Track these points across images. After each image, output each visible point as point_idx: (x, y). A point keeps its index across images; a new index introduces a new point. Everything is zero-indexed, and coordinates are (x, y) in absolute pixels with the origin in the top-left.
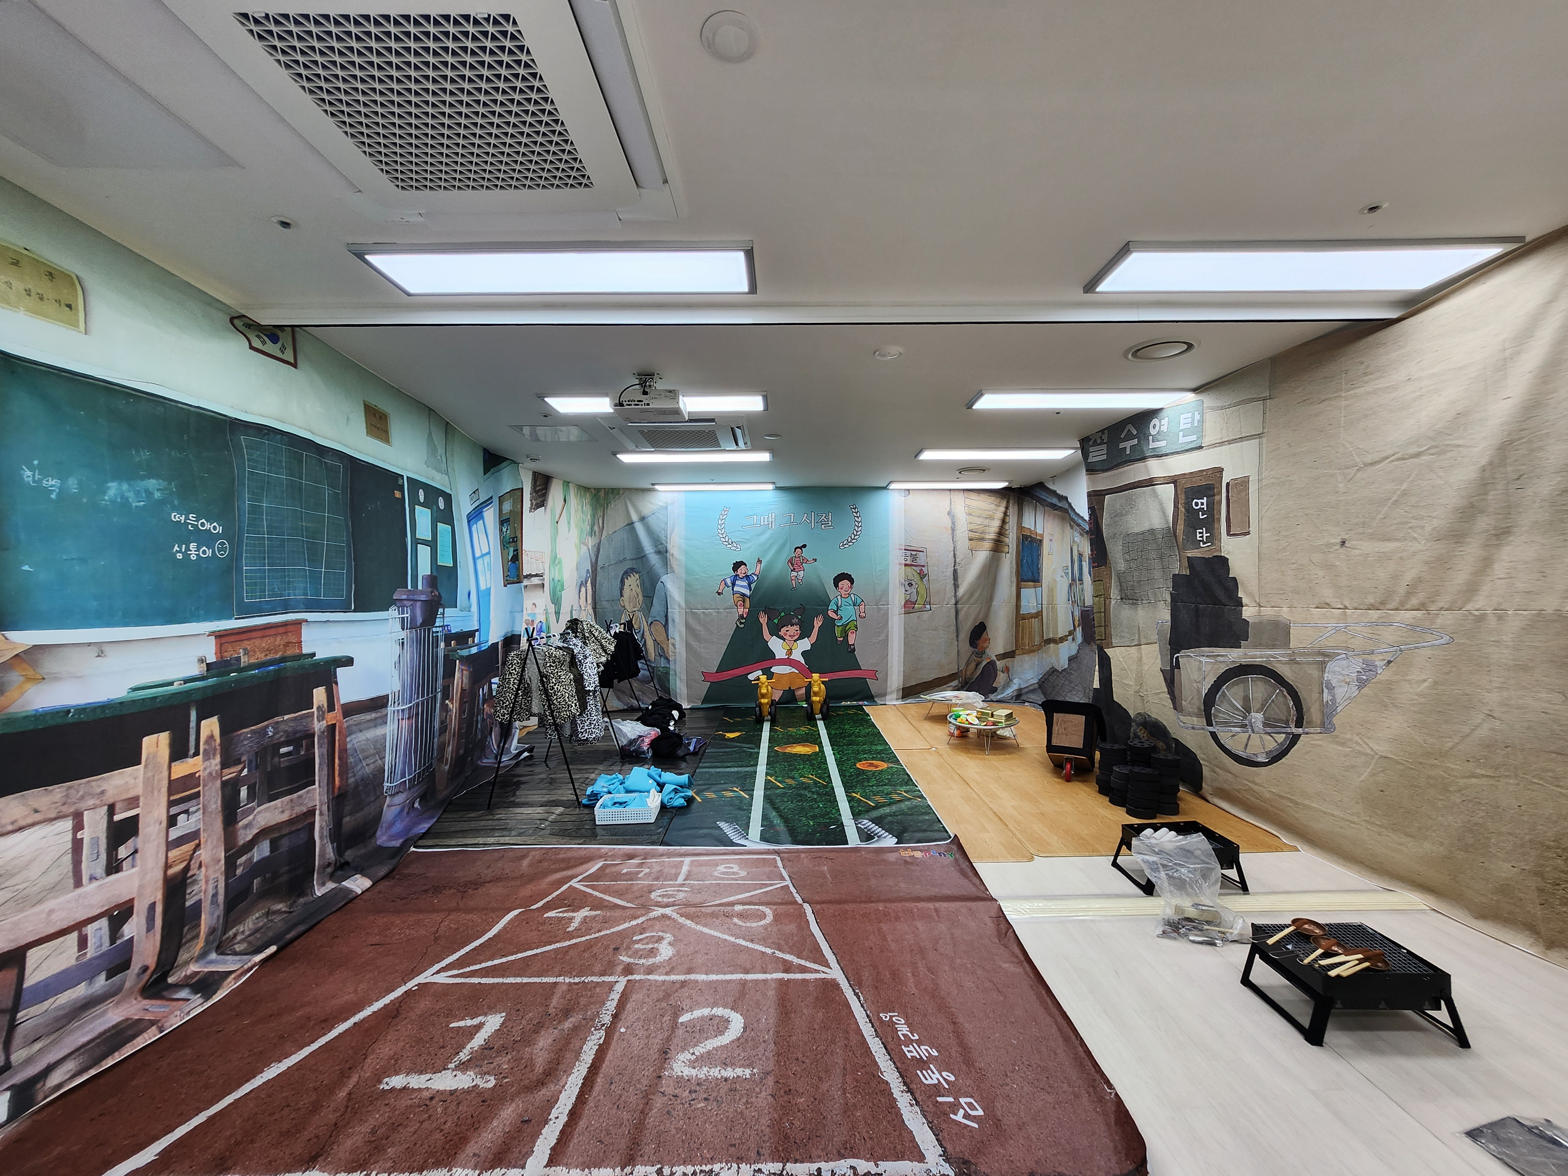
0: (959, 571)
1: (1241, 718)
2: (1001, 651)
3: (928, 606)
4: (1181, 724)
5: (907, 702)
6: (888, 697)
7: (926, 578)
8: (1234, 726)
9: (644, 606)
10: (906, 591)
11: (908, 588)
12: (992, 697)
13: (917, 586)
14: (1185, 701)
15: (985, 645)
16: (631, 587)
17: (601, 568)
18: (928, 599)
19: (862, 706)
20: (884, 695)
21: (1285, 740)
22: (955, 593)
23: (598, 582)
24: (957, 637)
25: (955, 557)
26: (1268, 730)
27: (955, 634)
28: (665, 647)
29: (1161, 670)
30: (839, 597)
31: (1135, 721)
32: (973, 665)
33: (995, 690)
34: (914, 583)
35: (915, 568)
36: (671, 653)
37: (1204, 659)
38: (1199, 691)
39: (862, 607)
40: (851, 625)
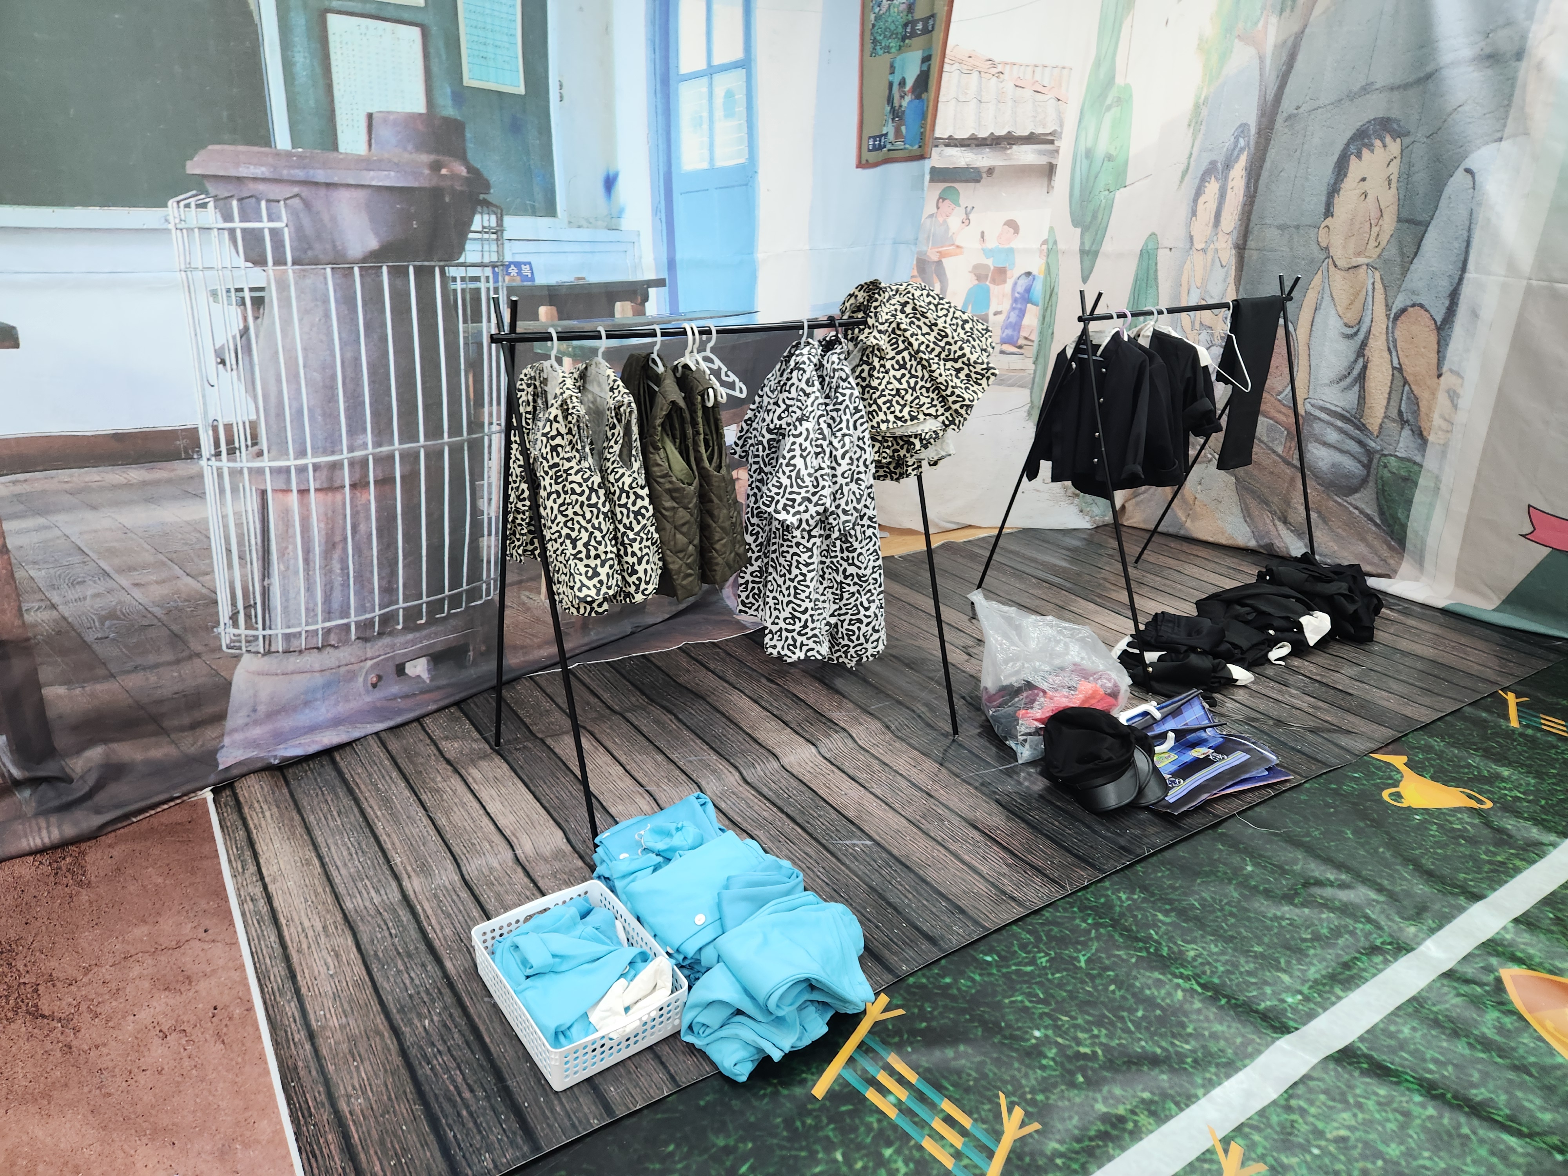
9: (1393, 251)
16: (1365, 186)
17: (1290, 117)
23: (1267, 165)
28: (1423, 395)
36: (1437, 421)
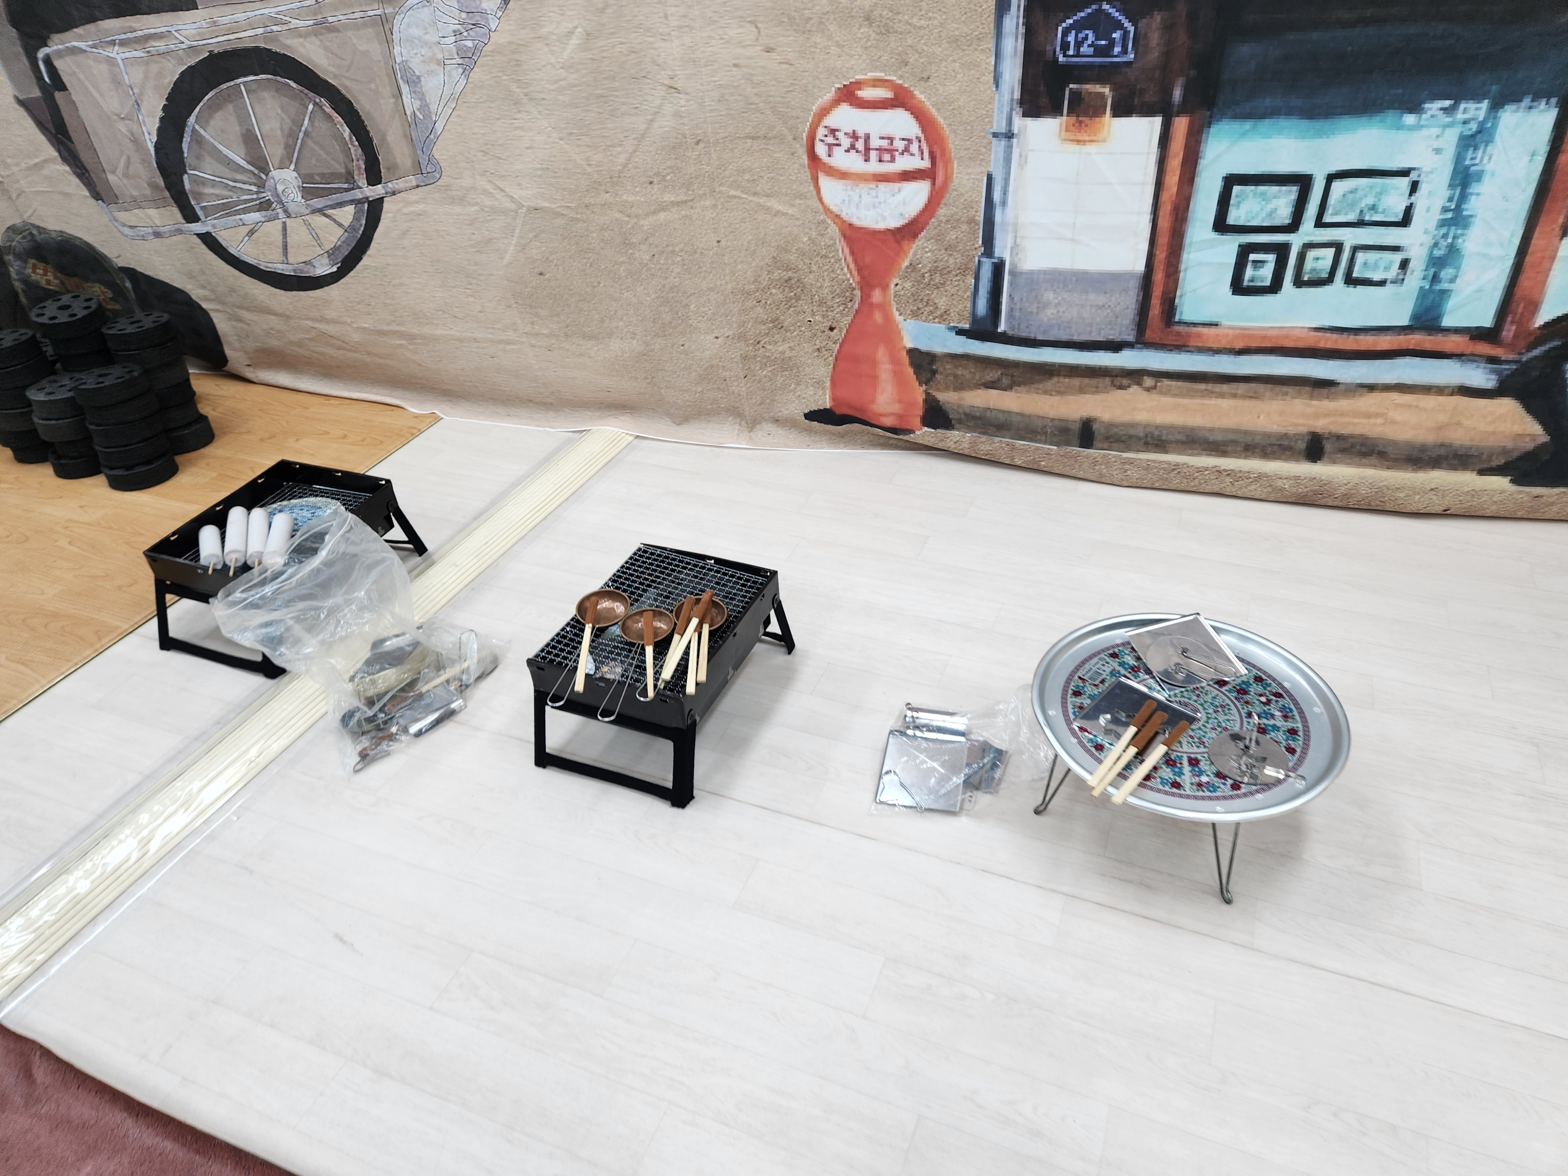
1: (254, 188)
4: (127, 231)
8: (245, 211)
14: (113, 172)
21: (356, 218)
26: (318, 203)
29: (21, 103)
31: (9, 249)
37: (117, 53)
38: (137, 142)
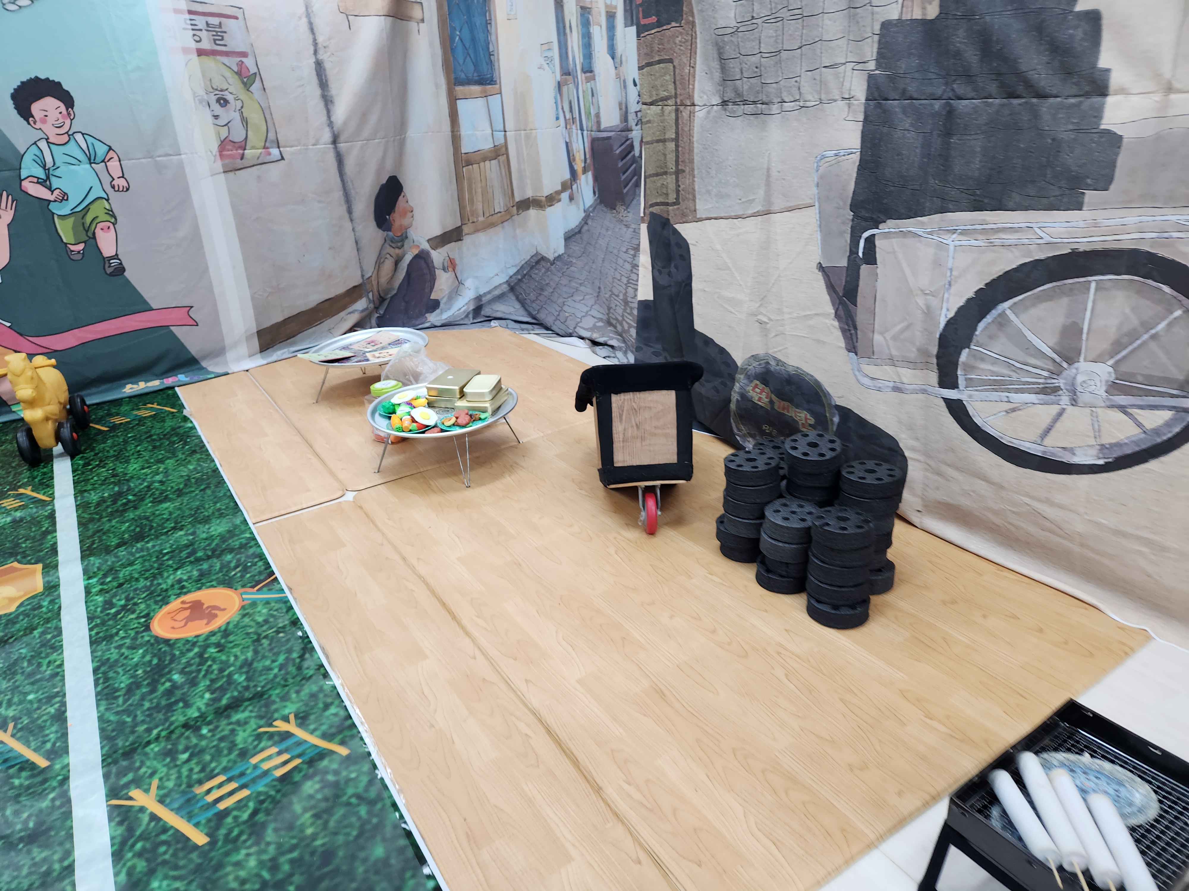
0: (327, 65)
1: (1045, 374)
2: (437, 231)
3: (275, 152)
4: (866, 381)
5: (274, 357)
6: (230, 355)
7: (257, 84)
8: (1017, 391)
10: (216, 117)
11: (218, 109)
12: (433, 318)
13: (239, 104)
14: (881, 333)
15: (405, 222)
18: (271, 136)
19: (172, 388)
20: (219, 352)
21: (1168, 424)
22: (329, 117)
24: (350, 211)
25: (312, 30)
26: (1122, 400)
27: (344, 207)
29: (821, 267)
30: (43, 144)
31: (744, 370)
32: (388, 265)
33: (435, 305)
34: (230, 97)
35: (225, 60)
37: (951, 240)
38: (929, 313)
39: (114, 165)
40: (97, 210)
